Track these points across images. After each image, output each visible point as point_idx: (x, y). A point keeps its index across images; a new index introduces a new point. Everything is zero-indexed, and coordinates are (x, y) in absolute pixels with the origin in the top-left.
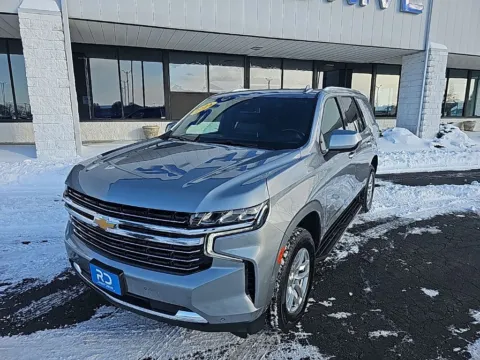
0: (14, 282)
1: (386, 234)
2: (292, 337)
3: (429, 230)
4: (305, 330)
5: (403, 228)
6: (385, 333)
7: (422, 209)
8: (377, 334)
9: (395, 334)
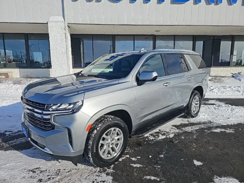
0: (15, 131)
1: (196, 130)
2: (105, 171)
3: (226, 131)
4: (113, 169)
5: (210, 128)
6: (153, 178)
7: (231, 119)
8: (148, 177)
9: (158, 180)
